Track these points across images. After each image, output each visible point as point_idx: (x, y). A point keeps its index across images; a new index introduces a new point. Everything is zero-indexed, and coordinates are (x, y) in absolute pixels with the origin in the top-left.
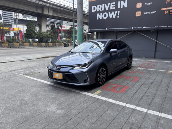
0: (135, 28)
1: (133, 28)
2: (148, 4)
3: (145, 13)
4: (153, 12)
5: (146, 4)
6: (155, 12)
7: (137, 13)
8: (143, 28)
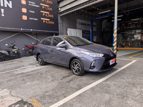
0: (24, 29)
1: (21, 29)
2: (31, 12)
3: (30, 18)
4: (36, 19)
5: (30, 11)
6: (37, 19)
7: (23, 16)
8: (30, 30)
